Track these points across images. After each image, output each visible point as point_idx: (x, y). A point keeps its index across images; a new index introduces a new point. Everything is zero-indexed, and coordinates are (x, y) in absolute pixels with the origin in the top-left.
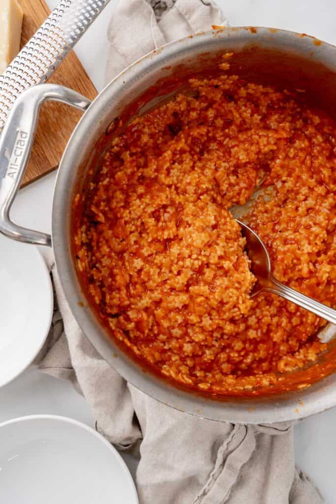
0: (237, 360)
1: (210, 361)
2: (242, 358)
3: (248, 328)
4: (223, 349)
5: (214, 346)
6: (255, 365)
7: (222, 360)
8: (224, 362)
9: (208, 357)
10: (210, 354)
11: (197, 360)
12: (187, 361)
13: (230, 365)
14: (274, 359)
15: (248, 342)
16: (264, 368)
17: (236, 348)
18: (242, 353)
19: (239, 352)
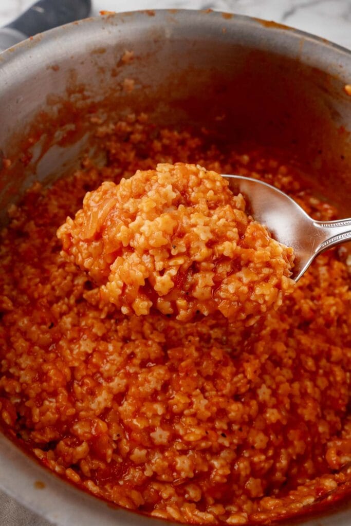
0: (266, 466)
1: (225, 480)
2: (272, 461)
3: (262, 407)
4: (238, 451)
5: (222, 447)
6: (295, 471)
7: (243, 473)
8: (247, 477)
9: (220, 472)
10: (222, 466)
11: (204, 484)
12: (188, 493)
13: (259, 480)
14: (317, 452)
15: (271, 432)
16: (310, 471)
17: (257, 445)
18: (270, 453)
19: (264, 451)
